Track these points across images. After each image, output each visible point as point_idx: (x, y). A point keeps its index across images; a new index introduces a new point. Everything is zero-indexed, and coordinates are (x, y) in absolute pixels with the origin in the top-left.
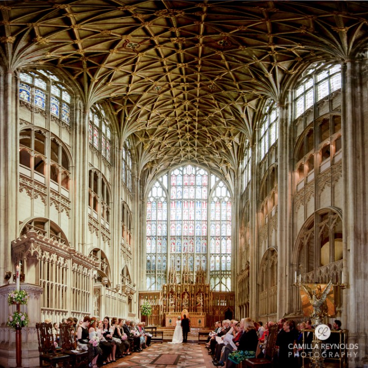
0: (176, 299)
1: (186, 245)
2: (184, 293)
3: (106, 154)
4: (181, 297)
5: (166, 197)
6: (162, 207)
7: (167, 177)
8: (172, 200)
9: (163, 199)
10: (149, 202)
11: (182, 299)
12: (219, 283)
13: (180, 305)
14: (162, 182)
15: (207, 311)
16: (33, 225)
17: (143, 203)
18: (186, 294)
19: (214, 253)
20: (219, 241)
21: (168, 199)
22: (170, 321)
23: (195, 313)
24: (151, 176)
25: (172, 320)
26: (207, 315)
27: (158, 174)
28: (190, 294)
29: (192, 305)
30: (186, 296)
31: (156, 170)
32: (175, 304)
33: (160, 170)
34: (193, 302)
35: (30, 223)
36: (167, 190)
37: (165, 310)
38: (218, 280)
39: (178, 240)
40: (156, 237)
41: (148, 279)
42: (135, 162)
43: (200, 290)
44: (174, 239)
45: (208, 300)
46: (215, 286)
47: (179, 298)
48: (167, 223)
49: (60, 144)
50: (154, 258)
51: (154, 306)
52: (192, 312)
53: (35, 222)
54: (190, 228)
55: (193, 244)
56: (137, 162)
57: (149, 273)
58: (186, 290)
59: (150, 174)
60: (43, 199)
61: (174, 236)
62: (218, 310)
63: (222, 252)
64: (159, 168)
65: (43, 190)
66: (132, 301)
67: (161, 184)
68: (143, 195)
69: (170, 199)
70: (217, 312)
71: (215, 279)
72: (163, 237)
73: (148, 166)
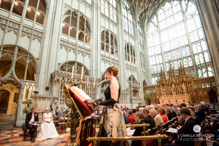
0: (167, 88)
1: (174, 55)
2: (172, 83)
3: (113, 17)
4: (170, 86)
5: (158, 31)
6: (156, 37)
7: (156, 17)
8: (161, 30)
9: (156, 32)
10: (148, 37)
11: (171, 88)
12: (206, 71)
13: (170, 91)
14: (154, 22)
15: (191, 93)
16: (67, 65)
17: (145, 38)
18: (173, 84)
19: (197, 53)
20: (199, 44)
21: (159, 31)
22: (163, 102)
23: (182, 95)
24: (146, 21)
25: (164, 101)
26: (191, 96)
27: (151, 17)
28: (176, 84)
29: (178, 91)
30: (173, 85)
31: (148, 16)
32: (166, 91)
33: (150, 15)
34: (179, 88)
35: (66, 64)
36: (157, 26)
37: (160, 95)
38: (204, 70)
39: (170, 53)
40: (155, 55)
41: (153, 78)
42: (134, 16)
43: (183, 80)
44: (166, 53)
45: (191, 86)
46: (203, 74)
47: (168, 87)
48: (160, 46)
49: (86, 19)
50: (155, 67)
51: (153, 93)
52: (180, 95)
53: (68, 63)
54: (176, 43)
55: (179, 52)
56: (135, 16)
57: (153, 76)
58: (172, 82)
59: (145, 20)
60: (74, 51)
61: (166, 52)
62: (201, 91)
63: (204, 50)
64: (150, 14)
65: (74, 47)
66: (139, 92)
67: (153, 23)
68: (144, 34)
69: (160, 31)
70: (200, 92)
71: (201, 69)
72: (159, 54)
73: (144, 15)
